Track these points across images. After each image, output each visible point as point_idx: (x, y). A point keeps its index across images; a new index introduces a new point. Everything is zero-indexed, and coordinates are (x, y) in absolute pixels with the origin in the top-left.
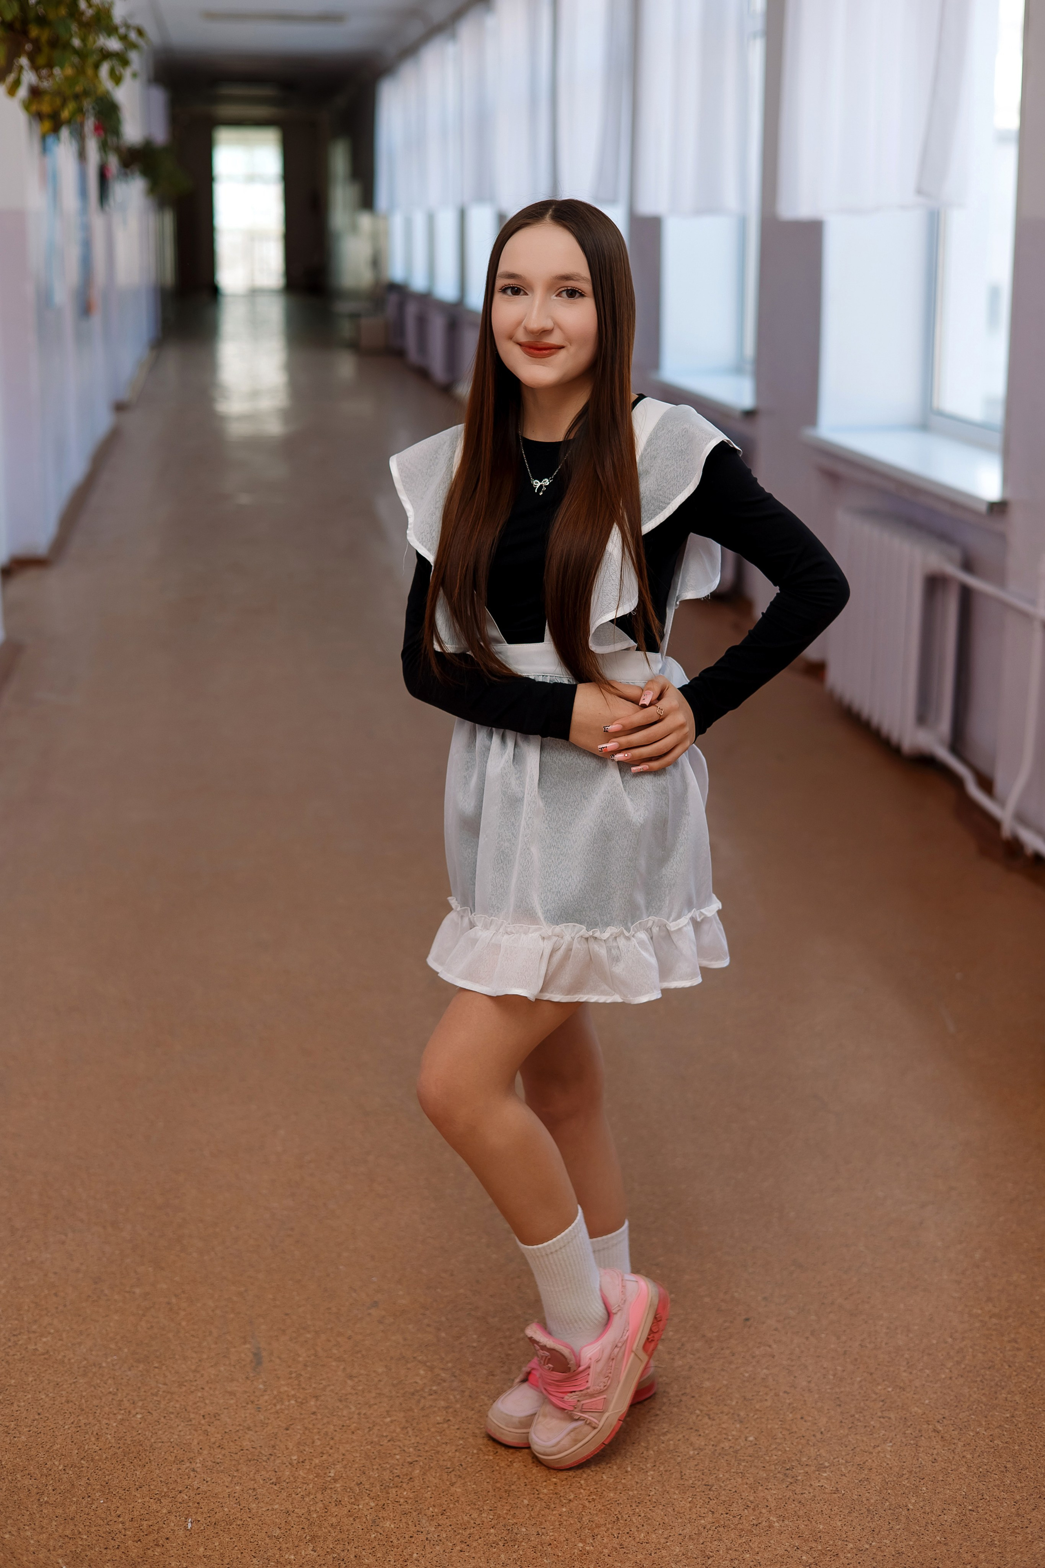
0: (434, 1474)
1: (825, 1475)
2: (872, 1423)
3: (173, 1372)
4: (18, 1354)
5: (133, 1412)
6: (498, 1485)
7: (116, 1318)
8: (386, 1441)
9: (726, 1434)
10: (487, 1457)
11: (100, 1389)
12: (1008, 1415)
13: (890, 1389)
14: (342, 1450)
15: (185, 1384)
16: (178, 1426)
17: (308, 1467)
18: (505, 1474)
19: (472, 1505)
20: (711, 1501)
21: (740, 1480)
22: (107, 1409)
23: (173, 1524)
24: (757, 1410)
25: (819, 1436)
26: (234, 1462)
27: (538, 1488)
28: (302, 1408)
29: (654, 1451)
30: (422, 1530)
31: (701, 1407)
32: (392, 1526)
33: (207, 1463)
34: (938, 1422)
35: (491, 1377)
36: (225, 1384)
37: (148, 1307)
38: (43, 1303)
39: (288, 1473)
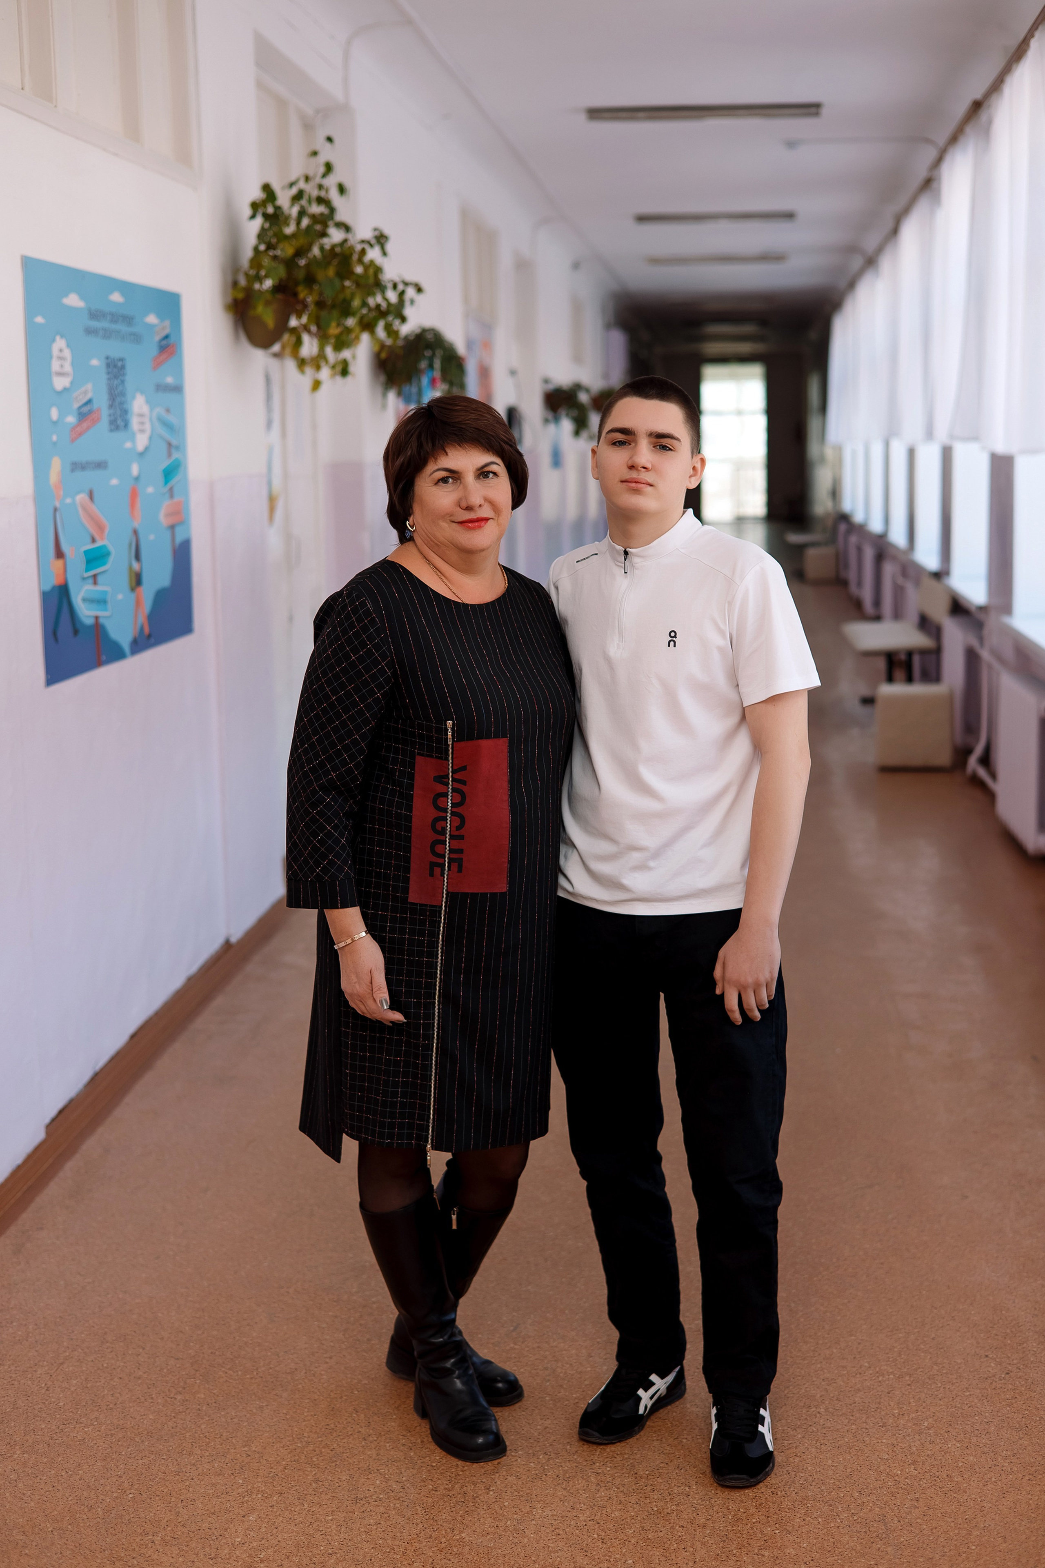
0: (344, 1565)
3: (175, 1464)
4: (61, 1439)
5: (128, 1492)
7: (151, 1417)
8: (319, 1535)
9: (610, 1557)
10: (395, 1556)
11: (111, 1472)
14: (280, 1538)
15: (180, 1474)
16: (158, 1506)
17: (245, 1548)
22: (108, 1488)
24: (649, 1539)
26: (188, 1539)
28: (264, 1501)
29: (539, 1565)
31: (600, 1533)
33: (167, 1538)
35: (434, 1492)
36: (212, 1477)
37: (181, 1410)
38: (99, 1401)
39: (226, 1551)
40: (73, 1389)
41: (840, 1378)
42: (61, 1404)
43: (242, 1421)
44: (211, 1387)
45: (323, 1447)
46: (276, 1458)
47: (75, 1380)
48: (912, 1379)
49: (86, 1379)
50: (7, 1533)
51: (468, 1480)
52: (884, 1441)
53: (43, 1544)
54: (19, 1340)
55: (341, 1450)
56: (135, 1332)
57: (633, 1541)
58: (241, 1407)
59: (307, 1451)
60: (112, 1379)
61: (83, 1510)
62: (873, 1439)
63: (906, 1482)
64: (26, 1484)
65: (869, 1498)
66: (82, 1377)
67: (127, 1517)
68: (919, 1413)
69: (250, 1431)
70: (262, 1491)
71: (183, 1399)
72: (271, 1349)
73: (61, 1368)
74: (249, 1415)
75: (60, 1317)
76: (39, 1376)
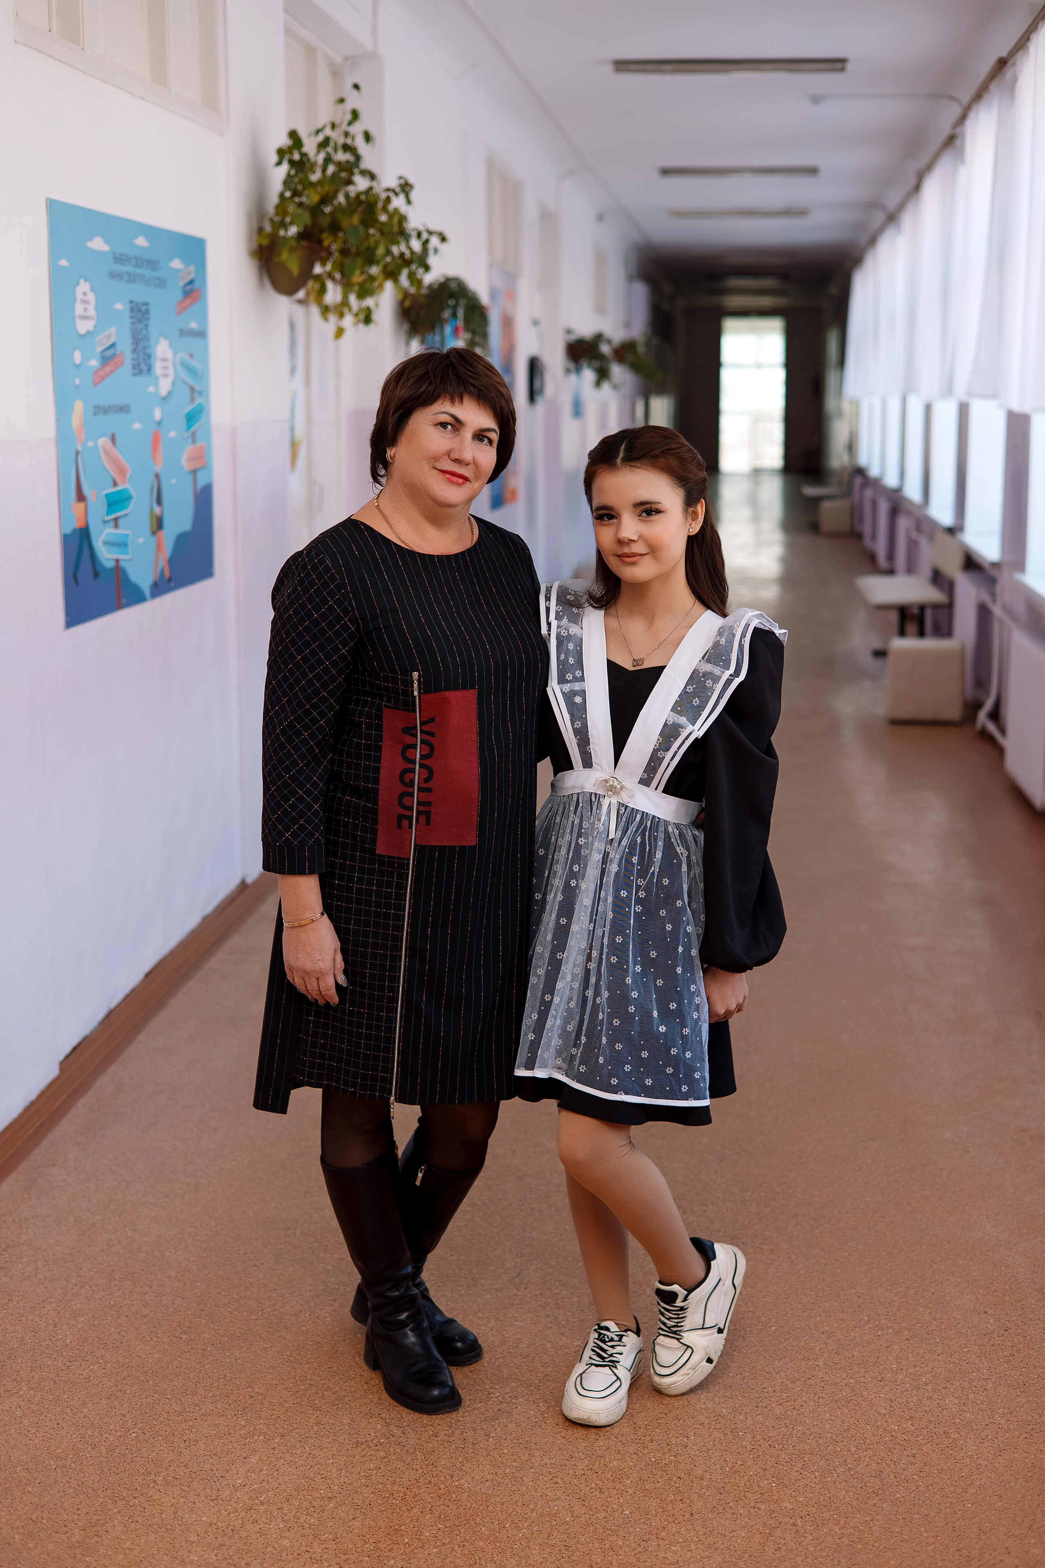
1: (674, 1549)
2: (742, 1511)
5: (132, 1431)
6: (391, 1524)
7: (157, 1356)
8: (319, 1478)
9: (607, 1507)
10: (394, 1501)
11: (115, 1410)
12: (868, 1519)
13: (774, 1485)
14: (280, 1481)
15: (183, 1414)
16: (161, 1446)
17: (246, 1490)
18: (401, 1516)
19: (361, 1537)
20: (562, 1559)
21: (597, 1545)
22: (112, 1427)
23: (116, 1521)
24: (646, 1490)
25: (688, 1516)
26: (190, 1480)
27: (422, 1531)
29: (536, 1514)
30: (311, 1550)
31: (598, 1482)
32: (288, 1544)
33: (169, 1478)
34: (801, 1517)
36: (215, 1418)
37: (186, 1350)
38: (106, 1338)
39: (227, 1493)
40: (80, 1326)
41: (839, 1331)
42: (68, 1341)
43: (245, 1362)
44: (216, 1327)
45: (325, 1390)
46: (278, 1400)
47: (82, 1317)
48: (911, 1334)
49: (93, 1317)
50: (11, 1470)
51: (468, 1425)
52: (882, 1396)
53: (46, 1482)
54: (28, 1276)
55: (343, 1393)
56: (142, 1270)
57: (630, 1491)
58: (245, 1348)
59: (309, 1394)
60: (119, 1317)
61: (87, 1448)
62: (871, 1393)
63: (903, 1437)
64: (31, 1420)
65: (866, 1453)
66: (90, 1315)
67: (130, 1456)
68: (917, 1369)
69: (254, 1372)
70: (264, 1433)
71: (188, 1338)
72: (277, 1290)
73: (69, 1305)
74: (252, 1356)
75: (70, 1254)
76: (47, 1312)
